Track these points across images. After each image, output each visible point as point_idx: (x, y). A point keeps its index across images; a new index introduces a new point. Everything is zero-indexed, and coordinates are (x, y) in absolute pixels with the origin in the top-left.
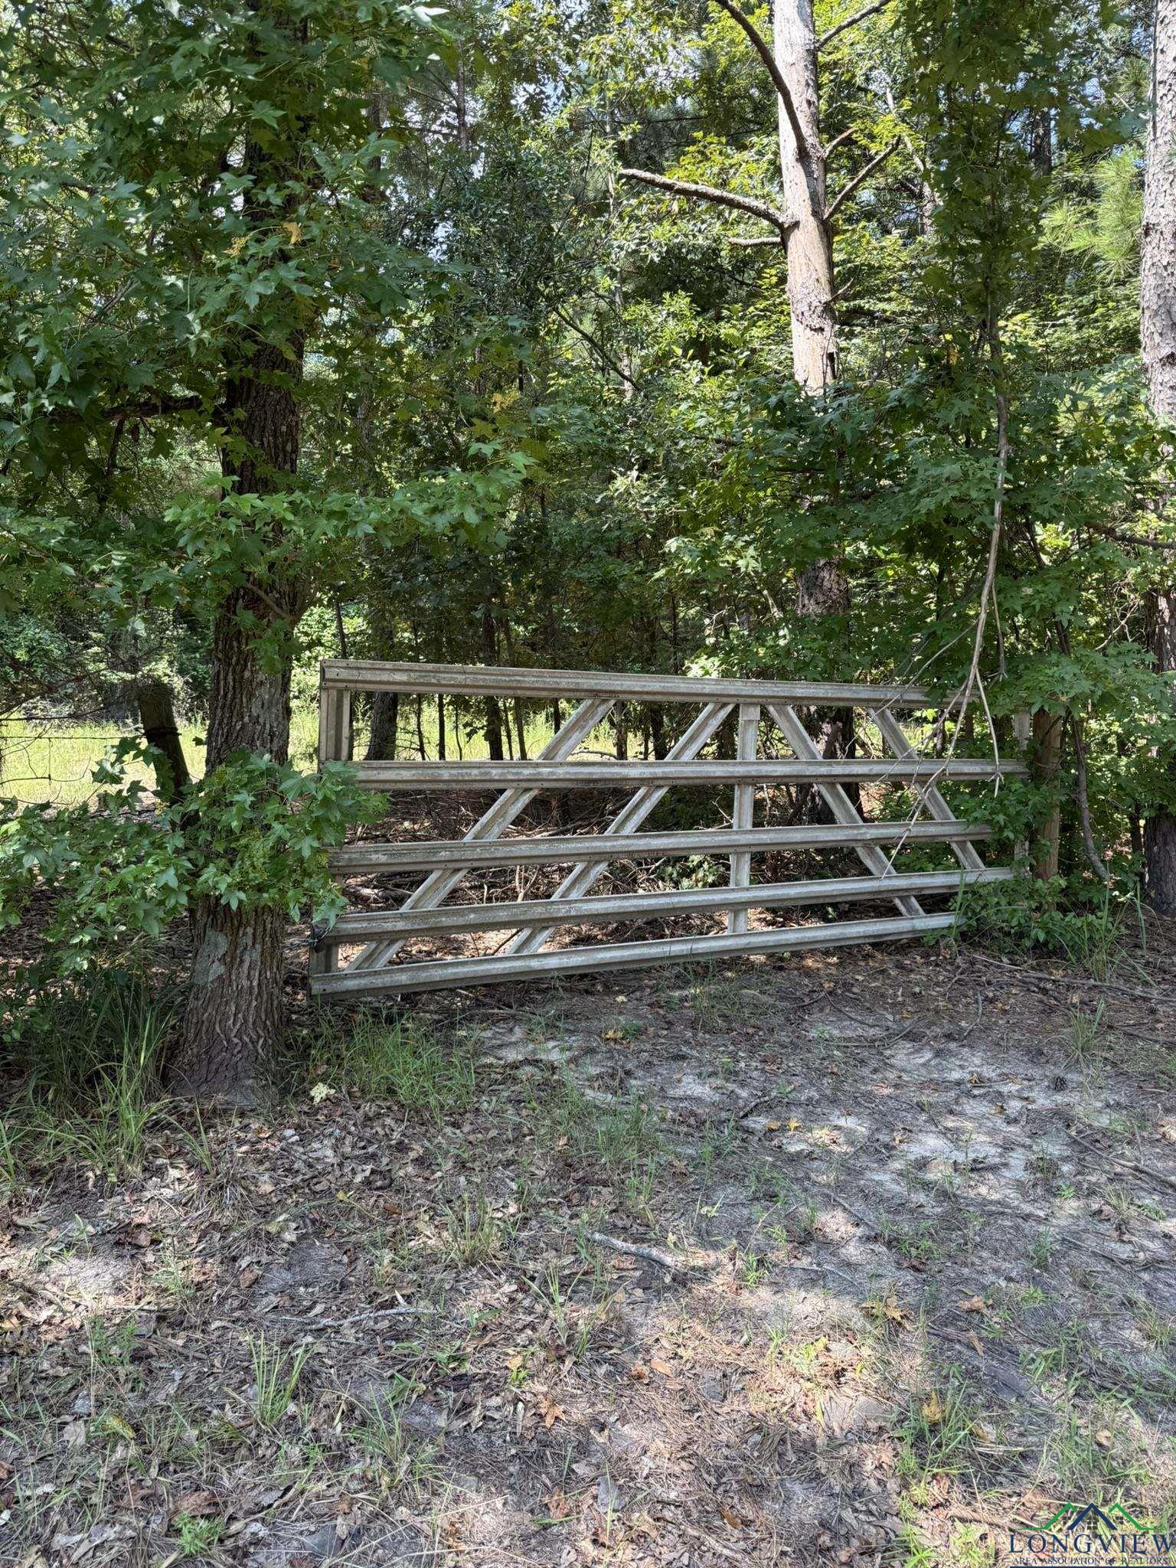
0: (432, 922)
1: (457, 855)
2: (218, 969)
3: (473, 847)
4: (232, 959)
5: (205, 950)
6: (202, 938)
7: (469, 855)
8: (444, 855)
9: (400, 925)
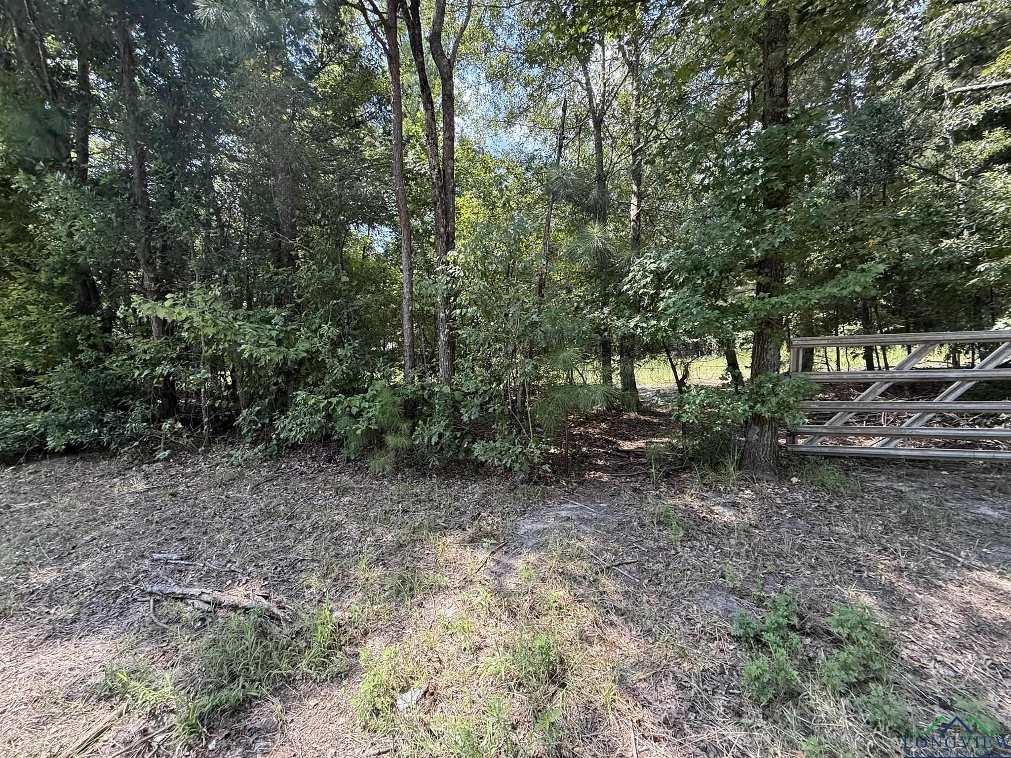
0: (839, 431)
1: (851, 407)
2: (756, 437)
3: (859, 404)
4: (761, 434)
5: (751, 431)
6: (750, 427)
7: (856, 407)
8: (844, 406)
9: (824, 431)
